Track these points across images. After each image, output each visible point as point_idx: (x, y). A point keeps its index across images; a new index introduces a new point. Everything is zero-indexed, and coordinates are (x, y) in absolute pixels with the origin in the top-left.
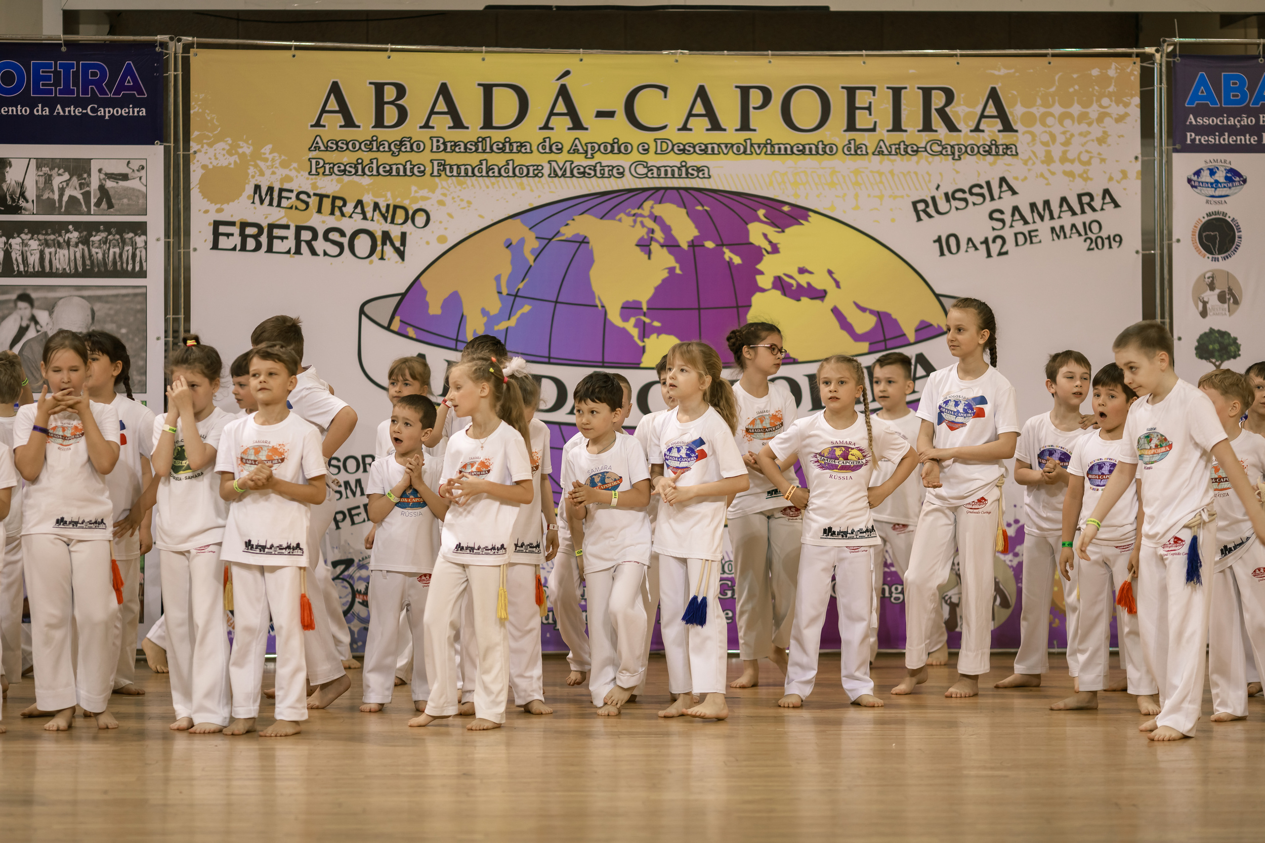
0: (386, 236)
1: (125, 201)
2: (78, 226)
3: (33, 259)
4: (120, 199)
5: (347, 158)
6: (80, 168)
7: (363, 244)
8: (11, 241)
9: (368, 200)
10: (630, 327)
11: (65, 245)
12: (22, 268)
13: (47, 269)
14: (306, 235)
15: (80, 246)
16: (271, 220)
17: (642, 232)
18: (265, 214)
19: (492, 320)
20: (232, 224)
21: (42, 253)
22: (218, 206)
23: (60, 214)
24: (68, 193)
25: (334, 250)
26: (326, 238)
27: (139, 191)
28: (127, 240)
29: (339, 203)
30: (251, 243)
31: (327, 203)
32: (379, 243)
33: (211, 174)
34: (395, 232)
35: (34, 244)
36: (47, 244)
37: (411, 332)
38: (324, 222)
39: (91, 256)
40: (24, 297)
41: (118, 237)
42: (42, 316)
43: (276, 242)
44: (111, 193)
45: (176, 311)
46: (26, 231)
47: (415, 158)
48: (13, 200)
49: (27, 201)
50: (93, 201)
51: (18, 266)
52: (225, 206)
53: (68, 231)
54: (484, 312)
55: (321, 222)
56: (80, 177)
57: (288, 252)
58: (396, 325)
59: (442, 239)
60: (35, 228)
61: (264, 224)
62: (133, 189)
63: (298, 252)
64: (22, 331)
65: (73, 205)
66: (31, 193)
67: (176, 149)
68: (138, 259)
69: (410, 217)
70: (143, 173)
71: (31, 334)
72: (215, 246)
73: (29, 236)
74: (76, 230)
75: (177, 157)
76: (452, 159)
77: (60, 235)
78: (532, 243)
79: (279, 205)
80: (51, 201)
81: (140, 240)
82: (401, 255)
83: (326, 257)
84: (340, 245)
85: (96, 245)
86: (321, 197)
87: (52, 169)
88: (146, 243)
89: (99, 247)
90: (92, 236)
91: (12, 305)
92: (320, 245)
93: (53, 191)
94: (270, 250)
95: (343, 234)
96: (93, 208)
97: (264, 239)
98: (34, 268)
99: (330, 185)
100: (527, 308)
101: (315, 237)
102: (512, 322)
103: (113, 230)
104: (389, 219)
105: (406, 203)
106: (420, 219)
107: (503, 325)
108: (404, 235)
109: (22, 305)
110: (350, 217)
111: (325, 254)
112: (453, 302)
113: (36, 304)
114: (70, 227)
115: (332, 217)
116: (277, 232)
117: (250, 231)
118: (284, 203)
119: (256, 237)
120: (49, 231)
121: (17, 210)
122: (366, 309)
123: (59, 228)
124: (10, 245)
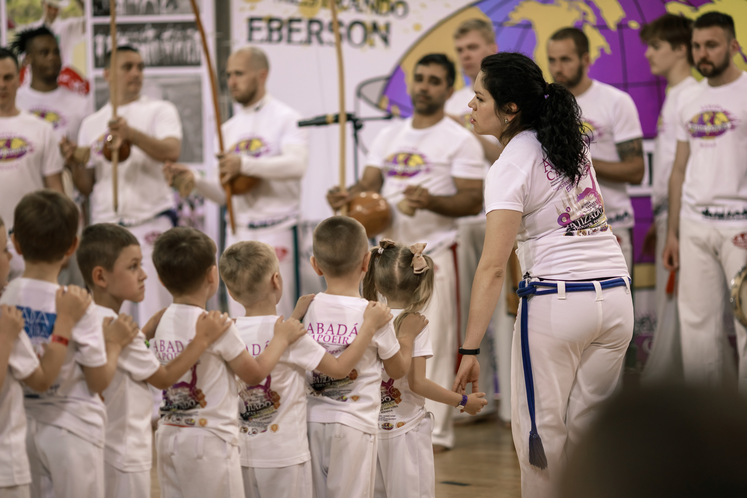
0: (375, 26)
1: (186, 2)
2: (153, 25)
4: (182, 1)
7: (358, 33)
11: (144, 40)
14: (315, 27)
15: (156, 42)
16: (289, 15)
17: (575, 15)
18: (284, 10)
20: (261, 19)
22: (251, 4)
23: (141, 15)
25: (336, 39)
28: (187, 37)
30: (275, 36)
32: (370, 32)
34: (381, 21)
35: (124, 41)
36: (132, 40)
37: (398, 109)
38: (327, 16)
41: (180, 34)
43: (294, 34)
46: (117, 30)
48: (107, 4)
49: (118, 5)
50: (164, 2)
52: (255, 4)
53: (146, 30)
55: (325, 15)
57: (303, 42)
58: (384, 103)
59: (417, 27)
61: (284, 18)
63: (310, 42)
65: (150, 8)
68: (195, 51)
69: (392, 8)
72: (250, 39)
73: (118, 34)
74: (152, 28)
77: (140, 34)
80: (133, 4)
81: (196, 35)
82: (385, 40)
83: (331, 46)
85: (167, 40)
89: (169, 42)
90: (162, 33)
92: (325, 35)
94: (289, 41)
95: (342, 26)
96: (164, 10)
97: (285, 31)
101: (321, 29)
103: (178, 28)
104: (377, 11)
106: (400, 10)
108: (388, 26)
110: (348, 10)
111: (330, 43)
114: (148, 26)
116: (295, 25)
119: (279, 29)
120: (134, 30)
122: (364, 91)
123: (140, 27)
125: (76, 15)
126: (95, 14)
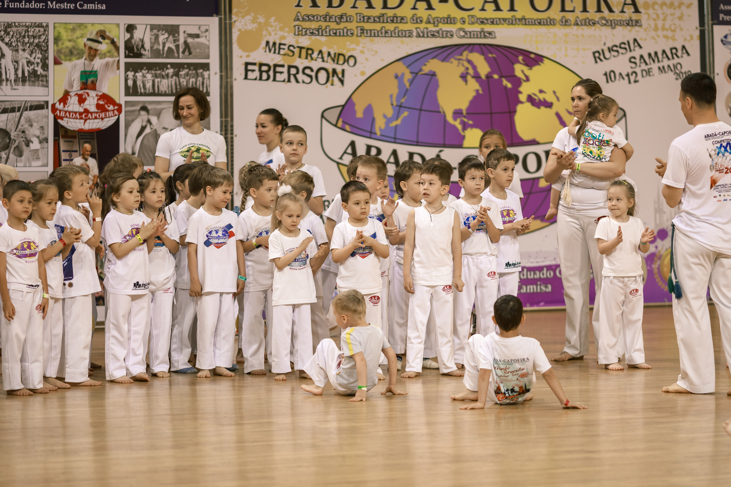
0: (334, 71)
1: (198, 50)
2: (173, 65)
3: (149, 85)
4: (195, 49)
5: (314, 25)
6: (173, 30)
7: (323, 76)
8: (137, 74)
9: (325, 50)
10: (457, 124)
11: (166, 77)
12: (142, 91)
13: (156, 91)
14: (293, 71)
15: (174, 77)
16: (275, 62)
17: (462, 70)
18: (272, 59)
19: (389, 121)
20: (254, 64)
21: (153, 82)
22: (247, 54)
23: (163, 58)
24: (167, 45)
25: (308, 80)
26: (304, 73)
27: (205, 44)
28: (199, 74)
29: (310, 52)
30: (265, 76)
31: (304, 52)
32: (331, 75)
33: (243, 33)
34: (339, 69)
35: (149, 76)
36: (156, 76)
37: (348, 128)
38: (302, 63)
39: (180, 83)
40: (144, 108)
41: (194, 72)
42: (154, 119)
43: (278, 75)
44: (191, 45)
45: (226, 117)
46: (145, 68)
47: (349, 26)
48: (138, 50)
49: (145, 50)
50: (181, 50)
51: (140, 89)
52: (251, 54)
53: (167, 69)
54: (385, 116)
55: (301, 63)
56: (174, 36)
57: (284, 81)
58: (340, 124)
59: (363, 73)
60: (150, 67)
61: (271, 64)
62: (202, 44)
63: (289, 81)
64: (143, 129)
65: (170, 53)
66: (147, 46)
67: (225, 19)
68: (205, 85)
69: (346, 61)
70: (207, 34)
71: (148, 130)
72: (246, 78)
73: (146, 71)
74: (172, 67)
75: (225, 24)
76: (368, 26)
77: (163, 71)
78: (408, 76)
79: (279, 53)
80: (158, 50)
81: (206, 74)
82: (342, 82)
83: (304, 84)
84: (311, 77)
85: (183, 77)
86: (301, 48)
87: (159, 31)
88: (209, 75)
89: (184, 78)
90: (180, 71)
91: (137, 113)
92: (300, 76)
93: (159, 44)
94: (274, 80)
95: (312, 70)
96: (181, 55)
97: (271, 73)
98: (149, 90)
99: (305, 41)
100: (406, 114)
101: (298, 72)
102: (398, 122)
103: (192, 68)
104: (336, 61)
105: (344, 52)
106: (352, 61)
107: (394, 124)
108: (343, 71)
109: (143, 113)
110: (316, 60)
111: (303, 82)
112: (369, 110)
113: (151, 112)
114: (169, 66)
115: (306, 60)
116: (278, 69)
117: (264, 68)
118: (282, 52)
119: (267, 72)
120: (157, 68)
121: (140, 55)
122: (325, 114)
123: (163, 66)
124: (136, 77)
125: (112, 56)
126: (126, 56)
